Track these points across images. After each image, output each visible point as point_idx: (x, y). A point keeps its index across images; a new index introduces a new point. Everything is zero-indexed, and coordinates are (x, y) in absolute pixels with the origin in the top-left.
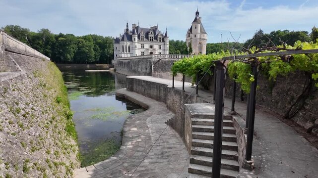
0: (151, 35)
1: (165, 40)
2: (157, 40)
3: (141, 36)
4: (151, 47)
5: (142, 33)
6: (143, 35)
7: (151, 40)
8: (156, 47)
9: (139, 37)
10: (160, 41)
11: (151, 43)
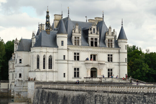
0: (93, 35)
1: (119, 44)
2: (105, 43)
3: (73, 37)
4: (94, 57)
5: (77, 30)
6: (77, 34)
7: (94, 44)
8: (102, 57)
9: (70, 39)
10: (110, 46)
11: (94, 50)
